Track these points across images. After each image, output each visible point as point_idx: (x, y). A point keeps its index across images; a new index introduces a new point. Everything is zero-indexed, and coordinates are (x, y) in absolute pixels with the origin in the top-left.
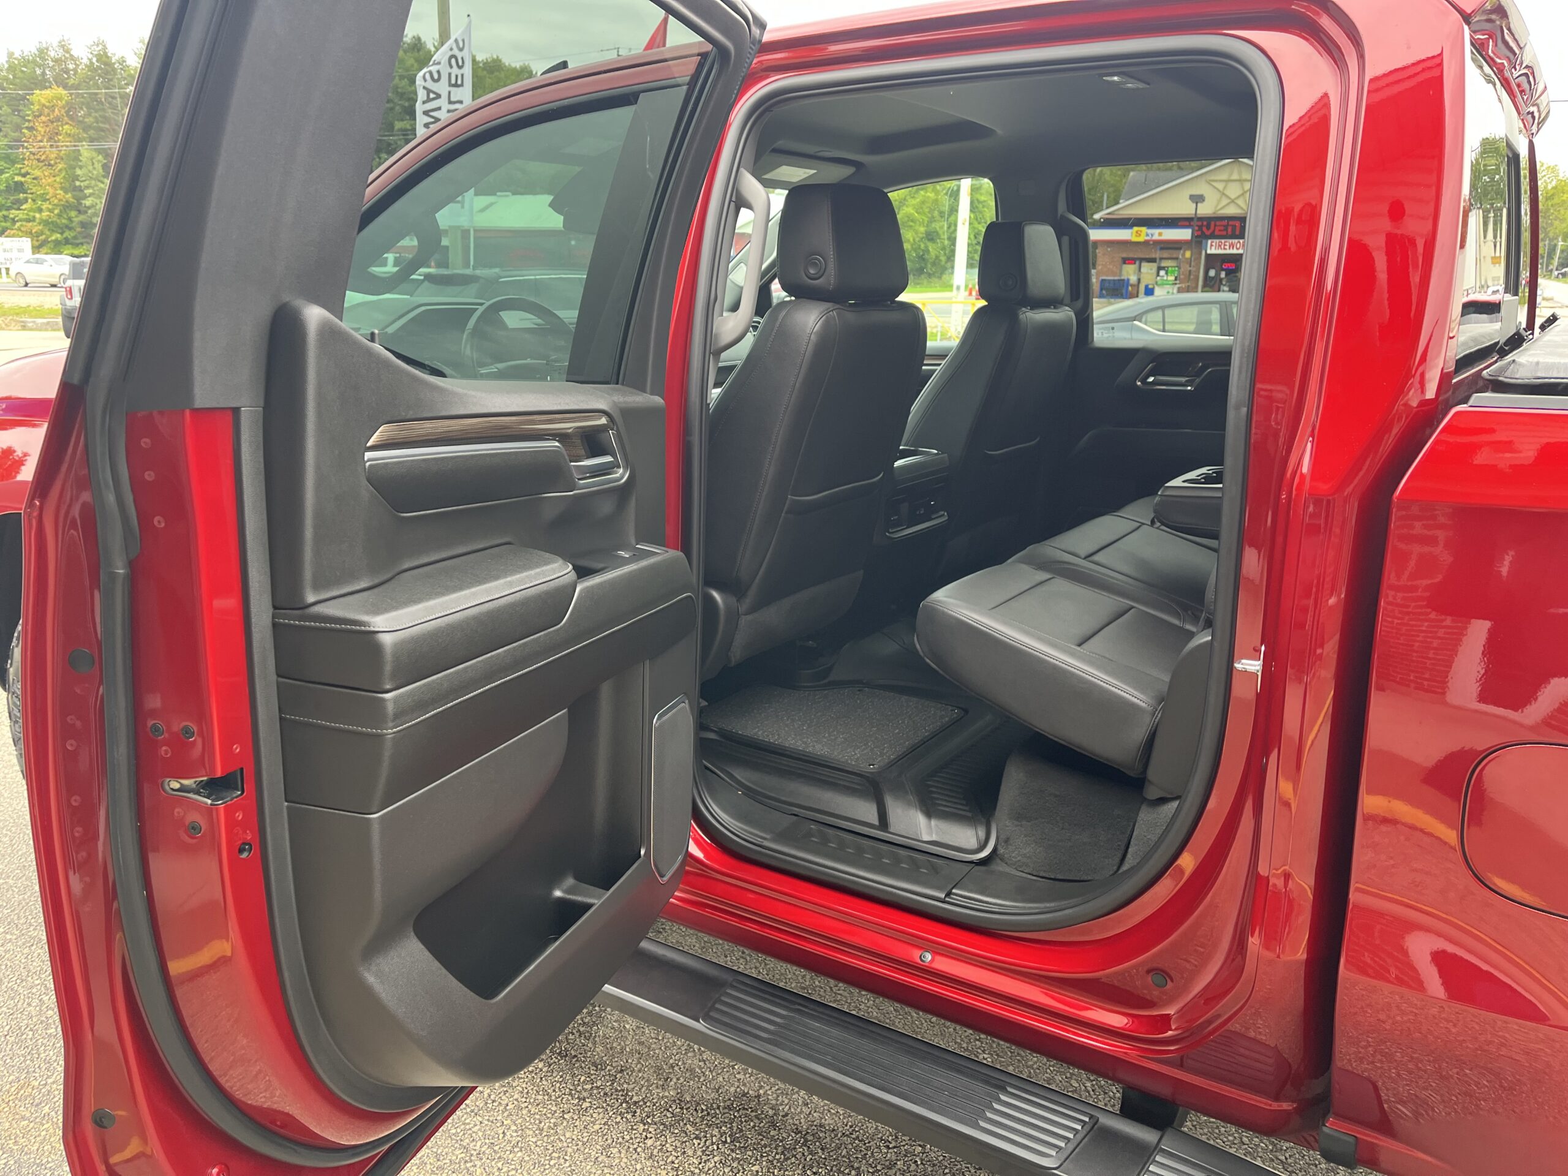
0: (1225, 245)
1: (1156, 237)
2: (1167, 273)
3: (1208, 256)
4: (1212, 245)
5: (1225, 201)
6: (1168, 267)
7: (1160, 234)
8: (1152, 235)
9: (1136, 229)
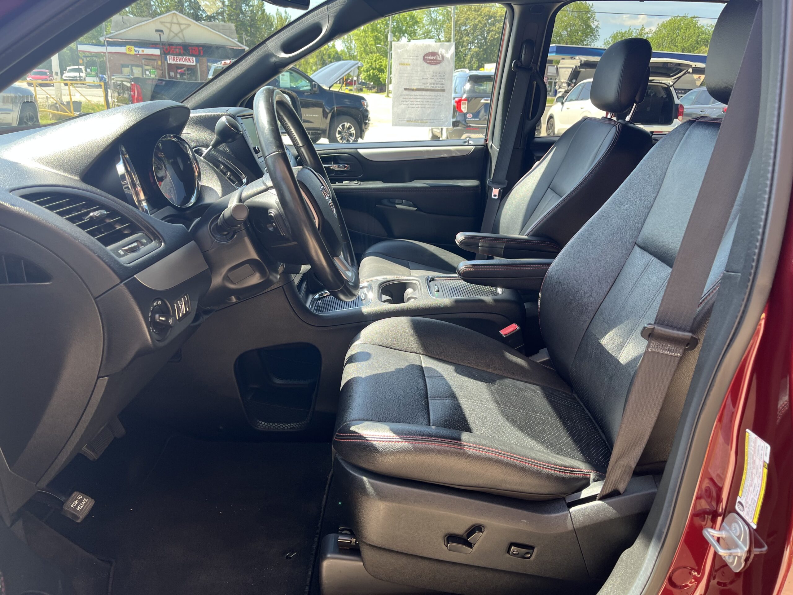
0: (177, 59)
1: (141, 53)
2: (150, 73)
3: (170, 65)
4: (170, 59)
5: (172, 34)
6: (150, 69)
7: (143, 51)
8: (139, 52)
9: (128, 47)
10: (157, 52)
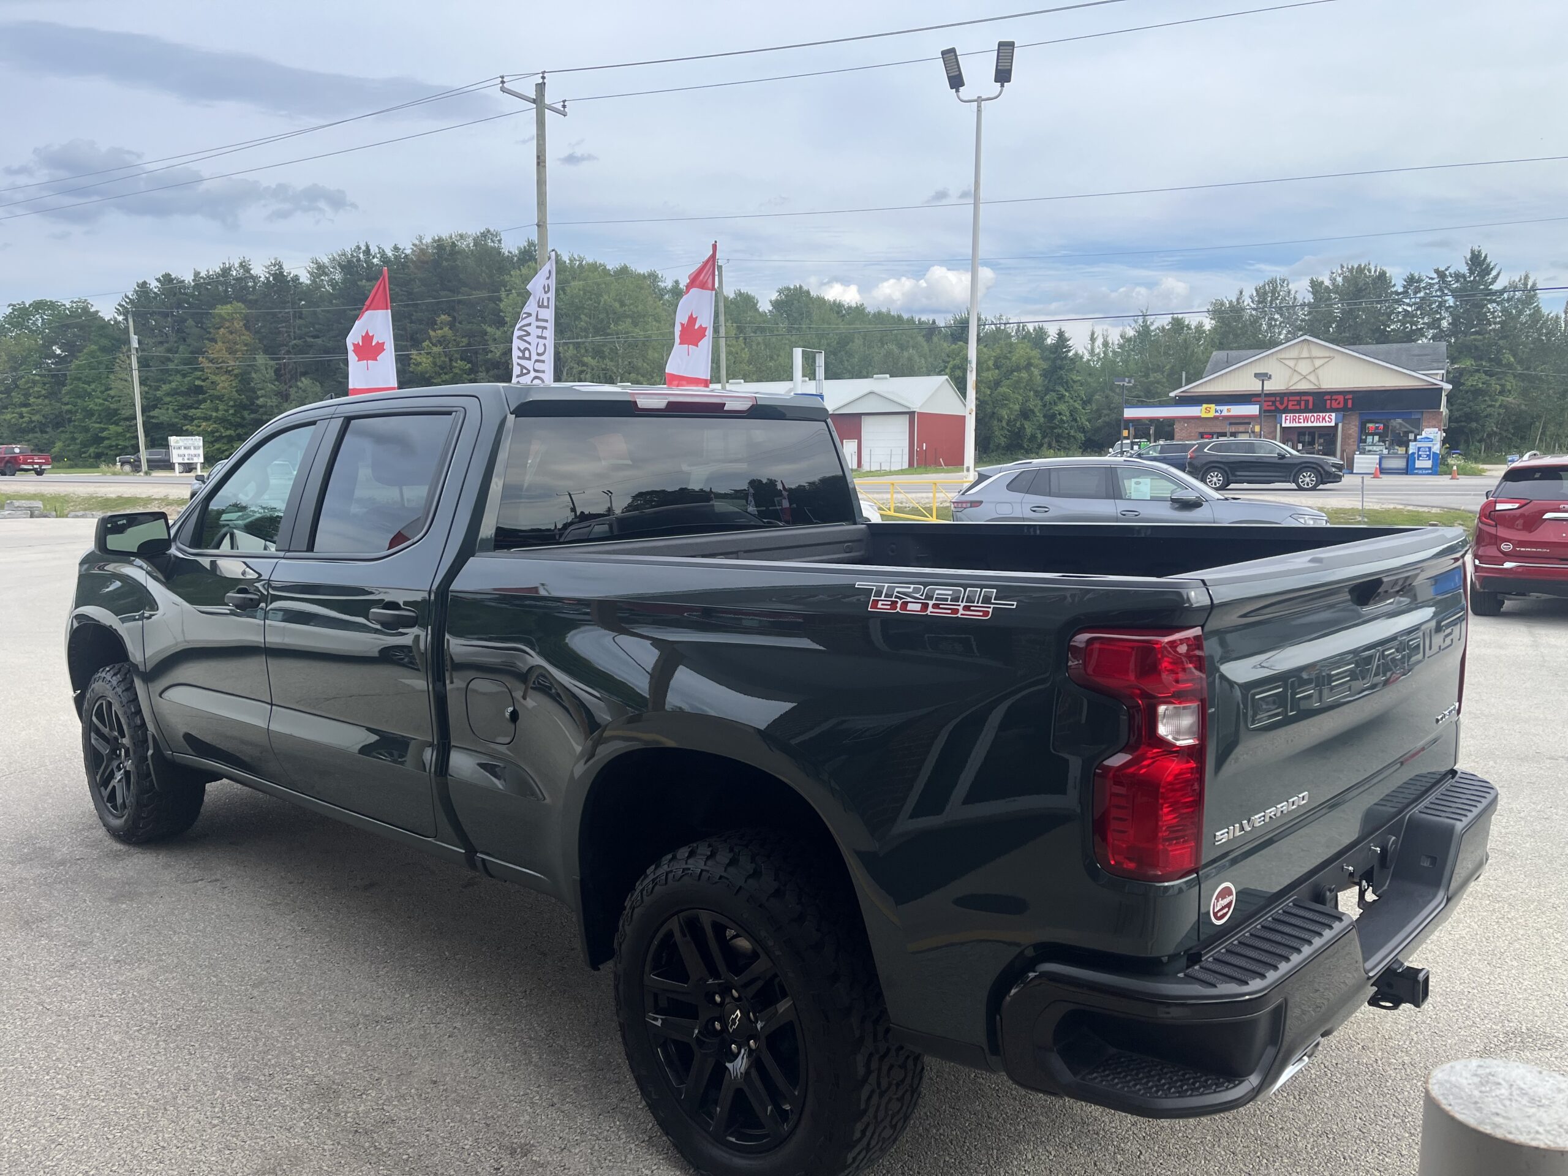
0: (1299, 419)
1: (1225, 413)
3: (1284, 429)
4: (1286, 419)
5: (1295, 378)
7: (1228, 410)
8: (1221, 412)
9: (1206, 405)
10: (1253, 410)
